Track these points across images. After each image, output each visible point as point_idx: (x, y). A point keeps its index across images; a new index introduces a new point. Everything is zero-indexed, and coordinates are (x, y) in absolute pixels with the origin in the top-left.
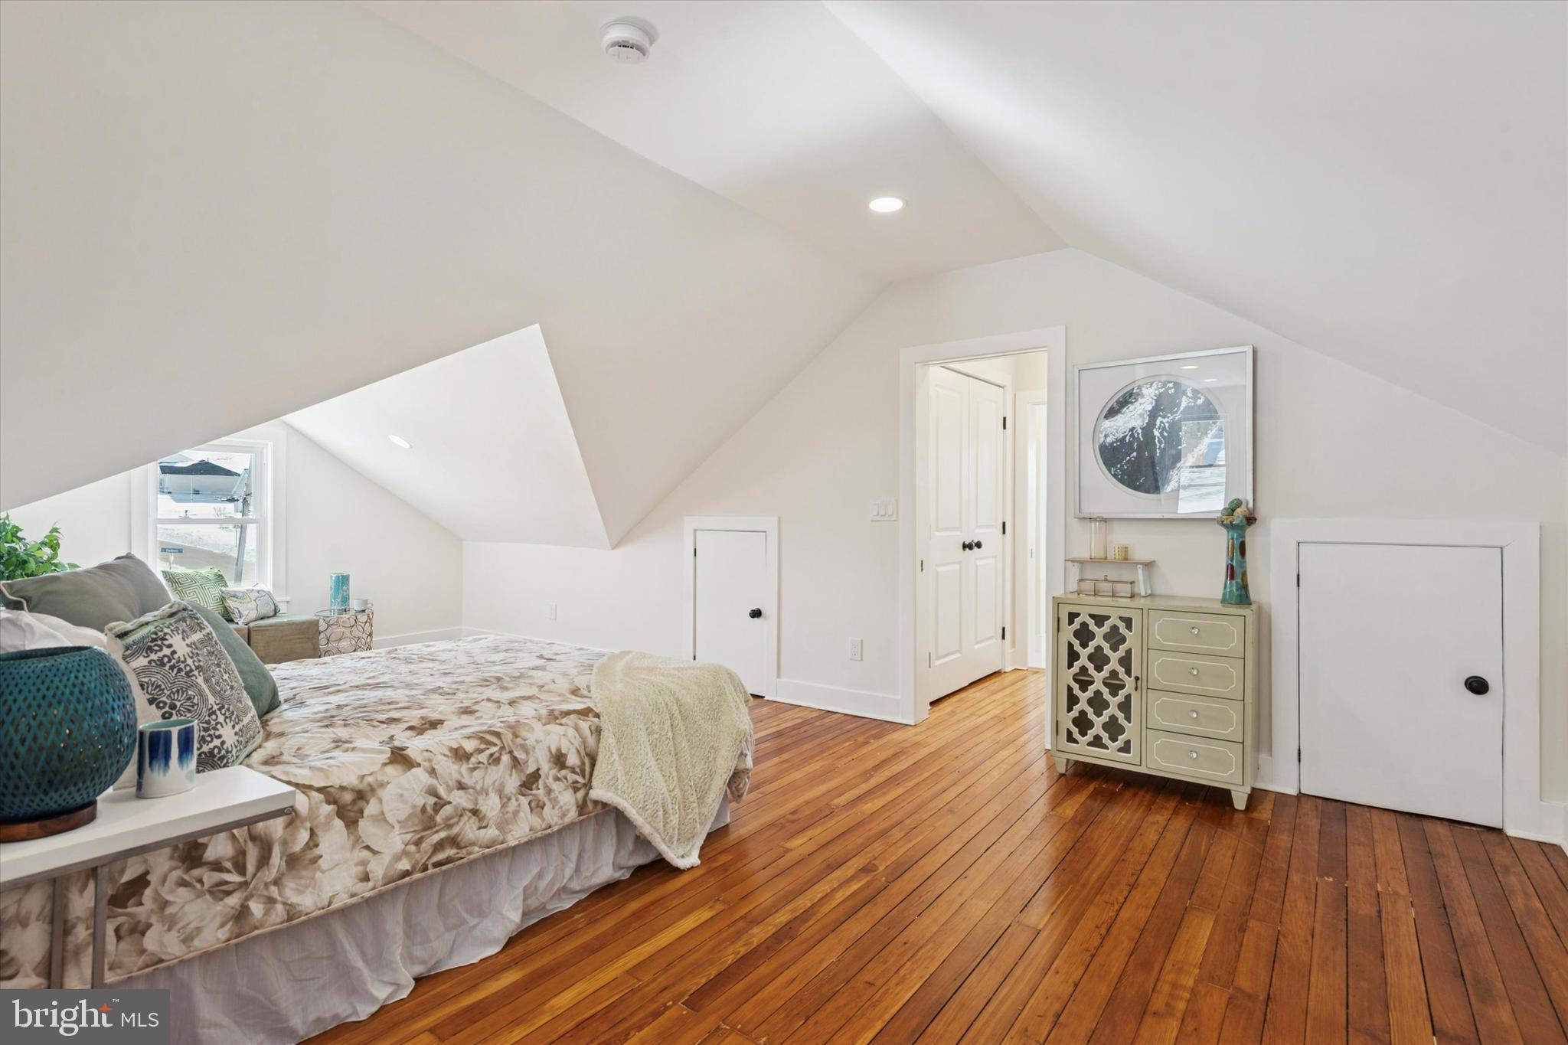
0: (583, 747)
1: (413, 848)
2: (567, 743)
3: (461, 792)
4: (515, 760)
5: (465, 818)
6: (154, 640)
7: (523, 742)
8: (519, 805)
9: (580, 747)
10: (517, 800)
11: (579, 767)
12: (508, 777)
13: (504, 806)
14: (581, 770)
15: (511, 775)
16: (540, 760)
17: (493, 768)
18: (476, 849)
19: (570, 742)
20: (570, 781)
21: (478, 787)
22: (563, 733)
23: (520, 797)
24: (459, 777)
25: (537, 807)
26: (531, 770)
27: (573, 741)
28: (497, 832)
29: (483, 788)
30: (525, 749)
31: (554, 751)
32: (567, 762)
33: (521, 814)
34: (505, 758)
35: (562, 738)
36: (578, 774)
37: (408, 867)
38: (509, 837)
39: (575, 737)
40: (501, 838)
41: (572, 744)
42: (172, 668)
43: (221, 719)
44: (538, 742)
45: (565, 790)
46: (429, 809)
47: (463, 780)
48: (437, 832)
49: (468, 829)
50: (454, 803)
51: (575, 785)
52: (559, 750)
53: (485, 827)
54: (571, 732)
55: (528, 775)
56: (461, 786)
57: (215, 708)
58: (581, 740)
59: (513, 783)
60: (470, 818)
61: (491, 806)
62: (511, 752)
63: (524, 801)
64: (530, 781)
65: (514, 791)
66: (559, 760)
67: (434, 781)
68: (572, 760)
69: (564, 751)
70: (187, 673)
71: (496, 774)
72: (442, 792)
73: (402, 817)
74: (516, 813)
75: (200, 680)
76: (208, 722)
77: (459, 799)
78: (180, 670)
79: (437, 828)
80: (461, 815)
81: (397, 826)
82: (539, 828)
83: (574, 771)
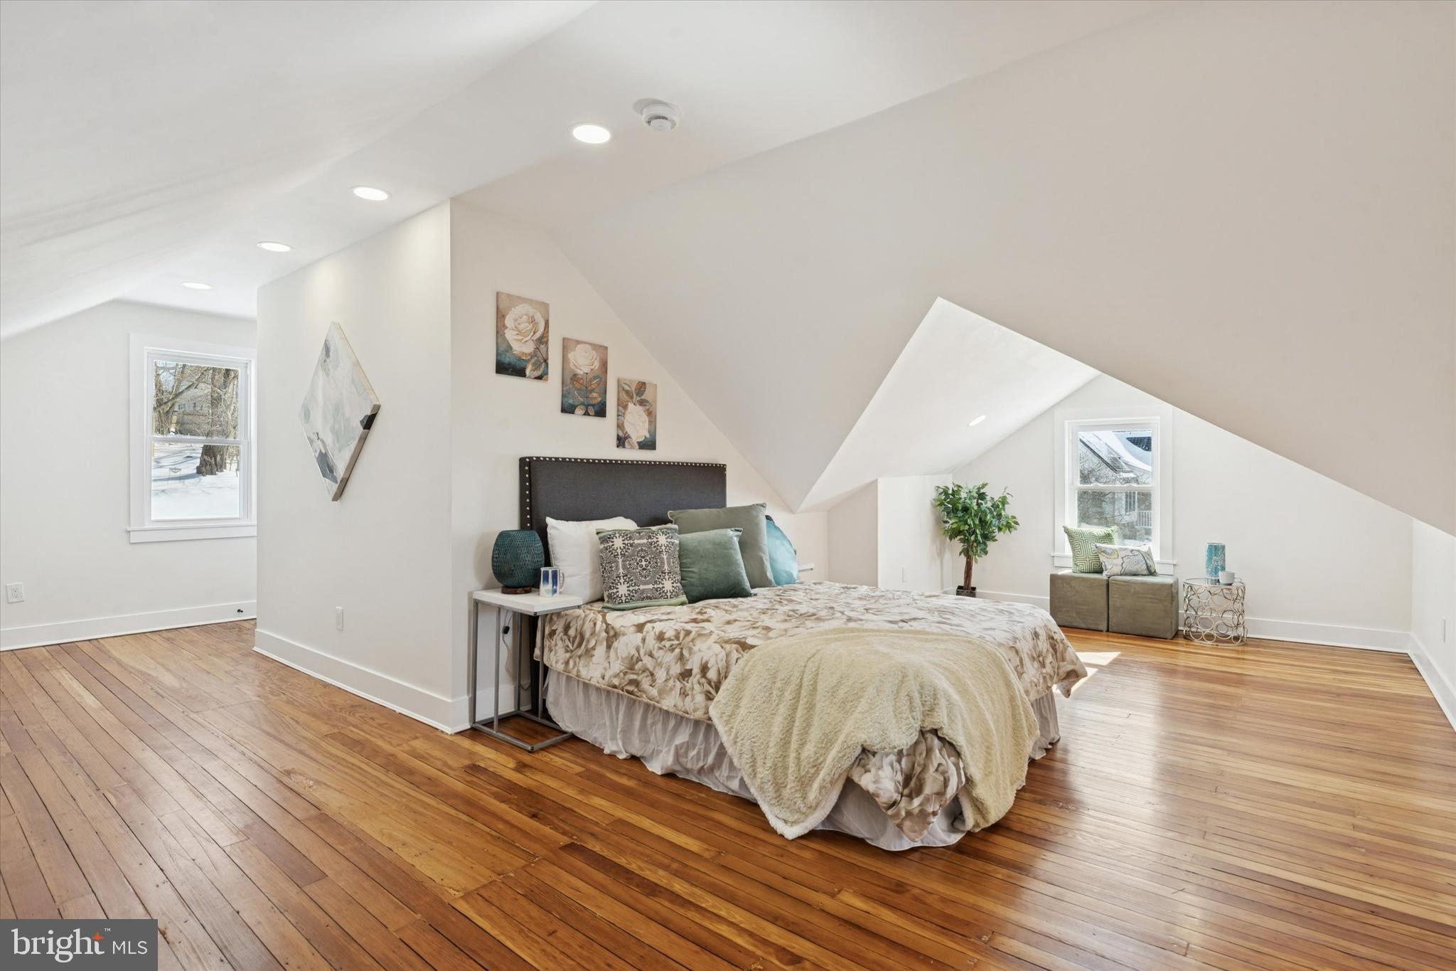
0: (725, 670)
1: (622, 675)
2: (715, 662)
3: (650, 658)
4: (682, 654)
5: (645, 674)
6: (609, 538)
7: (692, 646)
8: (674, 686)
9: (722, 668)
10: (674, 682)
11: (714, 682)
12: (674, 664)
13: (666, 680)
14: (716, 686)
15: (676, 663)
16: (694, 664)
17: (669, 653)
18: (644, 696)
19: (717, 661)
20: (705, 689)
21: (659, 661)
22: (716, 653)
23: (677, 680)
24: (652, 649)
25: (684, 694)
26: (688, 667)
27: (719, 662)
28: (656, 694)
29: (661, 662)
30: (690, 650)
31: (704, 662)
32: (708, 674)
33: (673, 692)
34: (677, 651)
35: (714, 656)
36: (712, 688)
37: (617, 683)
38: (663, 702)
39: (722, 660)
40: (658, 699)
41: (717, 664)
42: (609, 552)
43: (622, 581)
44: (700, 651)
45: (700, 693)
46: (635, 659)
47: (653, 652)
48: (633, 673)
49: (645, 683)
50: (644, 662)
51: (708, 694)
52: (707, 663)
53: (653, 687)
54: (723, 654)
55: (686, 670)
56: (651, 655)
57: (621, 575)
58: (725, 664)
59: (676, 669)
60: (647, 676)
61: (661, 675)
62: (682, 649)
63: (678, 685)
64: (686, 674)
65: (675, 675)
66: (704, 669)
67: (641, 645)
68: (712, 674)
69: (709, 665)
70: (615, 556)
71: (669, 658)
72: (642, 652)
73: (624, 656)
74: (671, 689)
75: (620, 561)
76: (615, 580)
77: (647, 661)
78: (612, 553)
79: (634, 672)
80: (643, 672)
81: (620, 659)
82: (680, 708)
83: (709, 683)
